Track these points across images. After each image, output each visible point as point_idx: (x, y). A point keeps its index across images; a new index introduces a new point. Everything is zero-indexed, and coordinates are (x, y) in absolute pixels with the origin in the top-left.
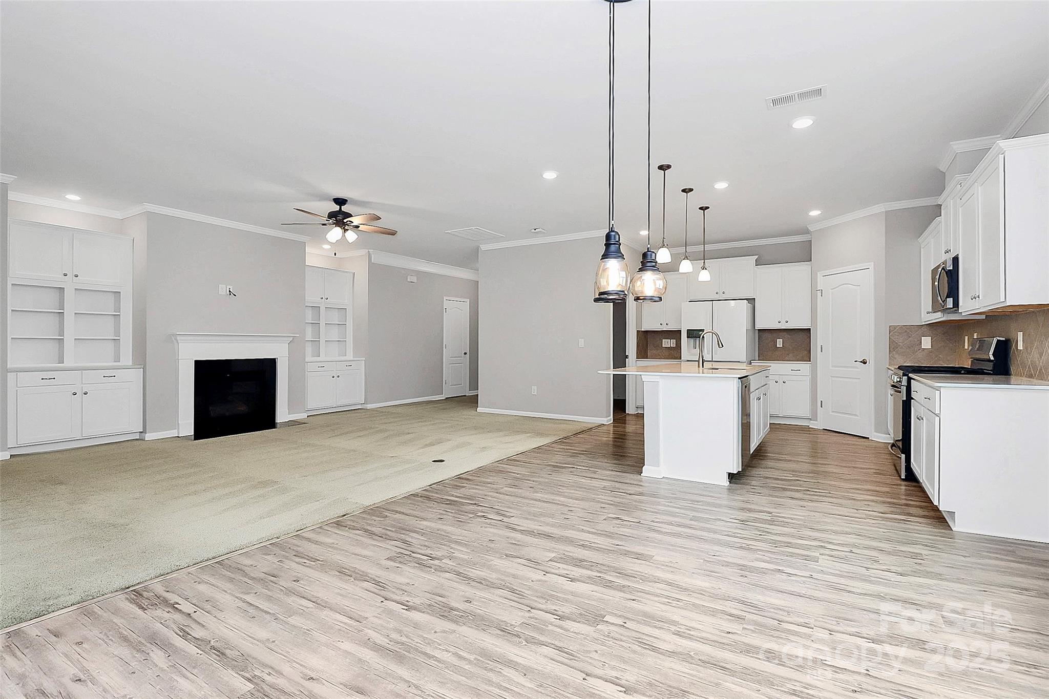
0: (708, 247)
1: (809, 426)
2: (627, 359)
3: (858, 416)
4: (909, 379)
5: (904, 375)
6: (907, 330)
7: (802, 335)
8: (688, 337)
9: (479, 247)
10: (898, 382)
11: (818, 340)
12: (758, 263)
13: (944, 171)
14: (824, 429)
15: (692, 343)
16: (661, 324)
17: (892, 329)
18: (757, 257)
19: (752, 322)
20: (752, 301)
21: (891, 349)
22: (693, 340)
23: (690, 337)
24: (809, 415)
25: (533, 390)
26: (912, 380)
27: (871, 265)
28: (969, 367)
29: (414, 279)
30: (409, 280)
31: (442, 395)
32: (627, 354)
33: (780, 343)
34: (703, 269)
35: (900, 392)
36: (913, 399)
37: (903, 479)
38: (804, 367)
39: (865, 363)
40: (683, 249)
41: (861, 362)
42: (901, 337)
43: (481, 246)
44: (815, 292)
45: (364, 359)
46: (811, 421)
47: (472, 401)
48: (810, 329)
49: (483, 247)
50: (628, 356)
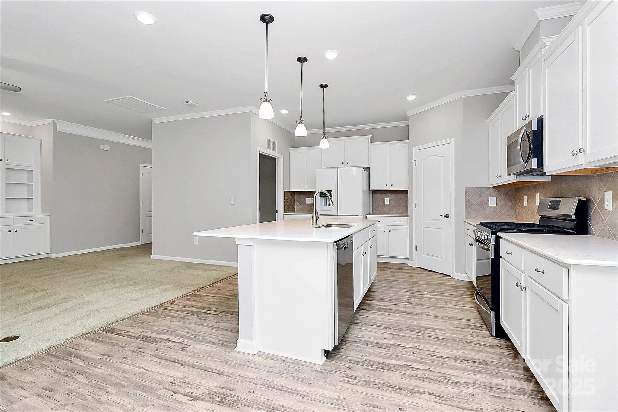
1: (407, 264)
2: (276, 213)
3: (443, 258)
4: (498, 238)
5: (493, 233)
6: (479, 191)
7: (402, 196)
8: (320, 197)
9: (152, 120)
10: (486, 239)
11: (413, 198)
12: (372, 140)
13: (519, 51)
14: (418, 267)
15: (324, 201)
16: (303, 187)
17: (468, 191)
18: (371, 136)
19: (368, 185)
20: (367, 169)
21: (467, 206)
22: (324, 199)
23: (323, 196)
24: (407, 256)
25: (195, 240)
26: (500, 239)
27: (452, 141)
28: (538, 224)
29: (108, 148)
30: (101, 148)
31: (139, 242)
32: (276, 210)
33: (387, 201)
34: (323, 138)
35: (489, 250)
36: (502, 257)
37: (493, 336)
38: (404, 219)
39: (447, 217)
40: (322, 130)
41: (445, 216)
42: (475, 197)
43: (153, 119)
44: (411, 163)
45: (50, 214)
46: (409, 261)
47: (147, 248)
48: (408, 191)
49: (156, 121)
50: (277, 211)
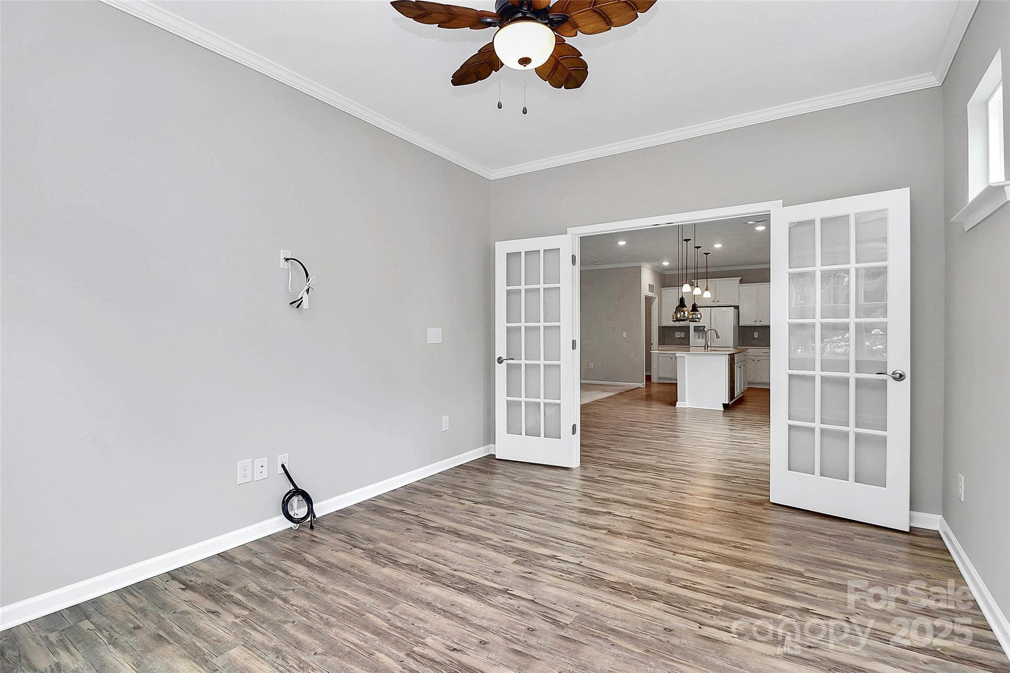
0: (709, 270)
2: (652, 345)
8: (694, 331)
12: (741, 282)
18: (740, 277)
19: (738, 321)
20: (737, 307)
22: (697, 333)
25: (590, 366)
32: (651, 342)
33: (756, 335)
34: (706, 290)
